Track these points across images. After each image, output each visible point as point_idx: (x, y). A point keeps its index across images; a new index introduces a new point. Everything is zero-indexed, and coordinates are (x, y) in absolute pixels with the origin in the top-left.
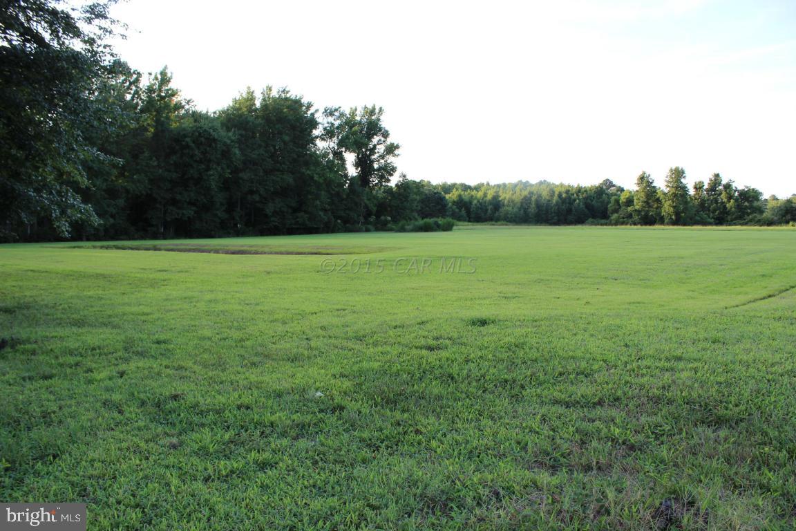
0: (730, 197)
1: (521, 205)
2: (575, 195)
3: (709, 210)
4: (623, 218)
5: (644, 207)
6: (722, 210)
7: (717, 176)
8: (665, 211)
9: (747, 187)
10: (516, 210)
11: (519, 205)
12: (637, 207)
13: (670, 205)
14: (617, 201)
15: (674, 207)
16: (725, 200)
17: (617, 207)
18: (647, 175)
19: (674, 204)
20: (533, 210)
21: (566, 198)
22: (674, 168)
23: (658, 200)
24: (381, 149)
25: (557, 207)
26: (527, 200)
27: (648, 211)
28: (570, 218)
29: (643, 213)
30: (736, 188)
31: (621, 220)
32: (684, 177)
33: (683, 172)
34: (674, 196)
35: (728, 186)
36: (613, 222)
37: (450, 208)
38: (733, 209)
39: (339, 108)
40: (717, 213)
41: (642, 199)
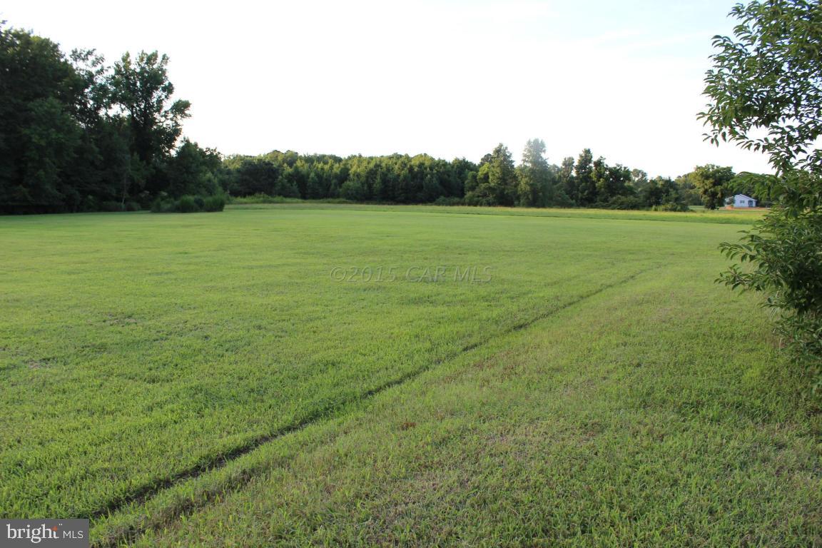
0: (600, 176)
1: (367, 180)
2: (428, 169)
3: (578, 190)
4: (478, 196)
5: (500, 184)
6: (591, 190)
7: (588, 152)
8: (521, 190)
9: (618, 166)
10: (359, 185)
11: (363, 179)
12: (492, 184)
13: (527, 183)
14: (474, 177)
15: (531, 185)
16: (595, 179)
17: (474, 184)
18: (504, 146)
19: (531, 182)
20: (378, 186)
21: (418, 172)
22: (532, 140)
23: (515, 177)
24: (167, 105)
25: (404, 183)
26: (372, 173)
27: (504, 189)
28: (420, 195)
29: (498, 191)
30: (607, 166)
31: (476, 199)
32: (544, 151)
33: (543, 145)
34: (532, 173)
35: (599, 164)
36: (467, 201)
37: (280, 181)
38: (603, 189)
39: (94, 50)
40: (585, 194)
41: (497, 175)
